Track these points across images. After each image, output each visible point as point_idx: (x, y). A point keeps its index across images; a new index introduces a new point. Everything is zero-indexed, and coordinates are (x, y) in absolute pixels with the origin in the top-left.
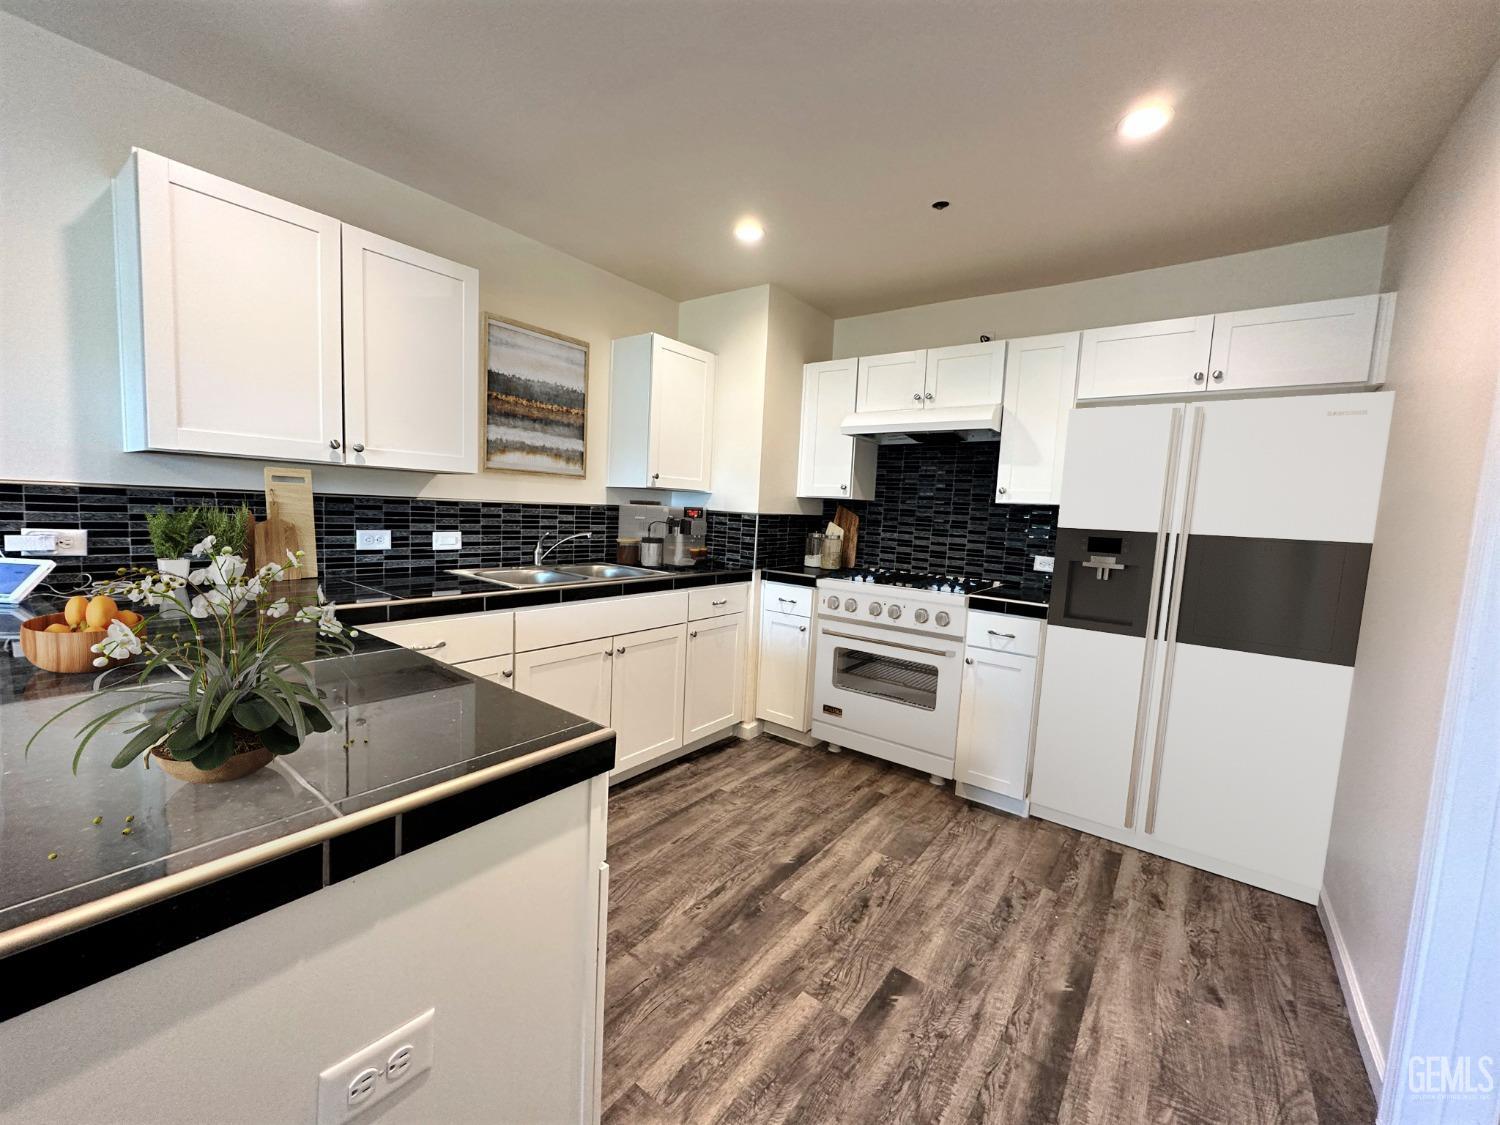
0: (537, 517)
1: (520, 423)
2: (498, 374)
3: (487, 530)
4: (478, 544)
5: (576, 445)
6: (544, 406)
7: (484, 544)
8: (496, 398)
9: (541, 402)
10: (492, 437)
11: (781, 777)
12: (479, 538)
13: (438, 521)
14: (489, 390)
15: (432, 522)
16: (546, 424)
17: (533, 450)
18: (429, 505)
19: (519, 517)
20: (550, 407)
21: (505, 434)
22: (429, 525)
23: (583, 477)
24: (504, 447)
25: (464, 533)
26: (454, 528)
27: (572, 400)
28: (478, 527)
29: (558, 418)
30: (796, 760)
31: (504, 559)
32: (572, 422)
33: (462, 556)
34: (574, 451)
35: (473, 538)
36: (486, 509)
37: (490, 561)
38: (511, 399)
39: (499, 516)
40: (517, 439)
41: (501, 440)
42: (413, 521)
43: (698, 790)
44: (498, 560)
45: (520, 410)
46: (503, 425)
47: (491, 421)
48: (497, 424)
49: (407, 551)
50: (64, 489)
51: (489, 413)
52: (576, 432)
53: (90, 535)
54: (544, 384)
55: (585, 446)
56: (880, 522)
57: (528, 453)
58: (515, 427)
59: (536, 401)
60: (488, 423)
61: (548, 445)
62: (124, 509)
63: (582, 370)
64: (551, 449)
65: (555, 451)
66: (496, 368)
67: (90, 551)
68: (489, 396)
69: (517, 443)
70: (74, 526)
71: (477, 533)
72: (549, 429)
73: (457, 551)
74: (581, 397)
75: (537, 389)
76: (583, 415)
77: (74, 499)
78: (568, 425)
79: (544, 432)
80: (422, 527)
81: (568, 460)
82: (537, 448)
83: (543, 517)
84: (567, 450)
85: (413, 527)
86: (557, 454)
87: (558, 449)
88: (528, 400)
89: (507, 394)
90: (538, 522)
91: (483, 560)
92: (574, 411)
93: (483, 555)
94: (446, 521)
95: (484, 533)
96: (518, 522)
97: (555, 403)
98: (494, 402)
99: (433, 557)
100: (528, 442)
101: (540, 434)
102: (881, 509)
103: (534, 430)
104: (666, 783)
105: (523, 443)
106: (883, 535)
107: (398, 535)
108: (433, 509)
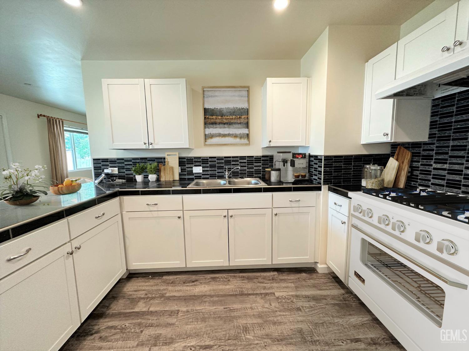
0: (230, 161)
1: (218, 126)
2: (208, 109)
3: (211, 166)
4: (208, 171)
5: (245, 131)
6: (228, 117)
7: (210, 171)
8: (208, 118)
9: (227, 116)
10: (207, 133)
11: (312, 303)
12: (208, 169)
13: (195, 164)
14: (205, 115)
15: (193, 164)
16: (230, 124)
17: (224, 136)
18: (191, 159)
19: (223, 161)
20: (231, 117)
21: (212, 131)
22: (192, 165)
23: (249, 144)
24: (212, 136)
25: (203, 167)
26: (200, 166)
27: (241, 112)
28: (208, 165)
29: (235, 121)
30: (333, 298)
31: (218, 176)
32: (242, 121)
33: (203, 175)
34: (244, 134)
35: (206, 169)
36: (210, 159)
37: (213, 176)
38: (214, 117)
39: (215, 161)
40: (217, 132)
41: (211, 133)
42: (187, 164)
43: (265, 288)
44: (216, 176)
45: (218, 121)
46: (211, 127)
47: (206, 127)
48: (209, 128)
49: (186, 173)
50: (114, 159)
51: (205, 124)
52: (244, 125)
53: (118, 169)
54: (228, 108)
55: (249, 131)
56: (432, 156)
57: (222, 137)
58: (216, 128)
59: (225, 116)
60: (205, 128)
61: (231, 133)
62: (124, 163)
63: (246, 99)
64: (233, 134)
65: (234, 135)
66: (207, 106)
67: (119, 172)
68: (205, 118)
69: (217, 133)
70: (116, 167)
71: (208, 167)
72: (231, 126)
73: (201, 173)
74: (247, 110)
75: (225, 111)
76: (248, 118)
77: (116, 161)
78: (240, 123)
79: (229, 128)
80: (189, 166)
81: (241, 138)
82: (226, 134)
83: (233, 161)
84: (240, 134)
85: (187, 166)
86: (236, 136)
87: (236, 134)
88: (221, 116)
89: (212, 116)
90: (231, 163)
91: (210, 176)
92: (243, 117)
93: (210, 174)
94: (197, 164)
95: (210, 167)
96: (223, 163)
97: (234, 115)
98: (207, 120)
99: (193, 175)
100: (222, 133)
101: (227, 129)
102: (434, 147)
103: (225, 128)
104: (257, 278)
105: (220, 134)
106: (435, 166)
107: (182, 168)
108: (193, 160)
